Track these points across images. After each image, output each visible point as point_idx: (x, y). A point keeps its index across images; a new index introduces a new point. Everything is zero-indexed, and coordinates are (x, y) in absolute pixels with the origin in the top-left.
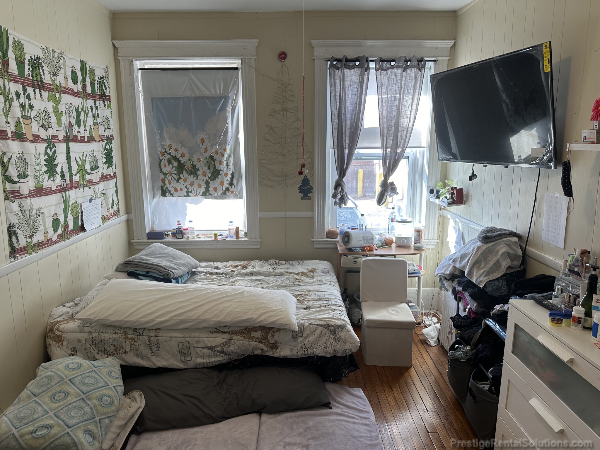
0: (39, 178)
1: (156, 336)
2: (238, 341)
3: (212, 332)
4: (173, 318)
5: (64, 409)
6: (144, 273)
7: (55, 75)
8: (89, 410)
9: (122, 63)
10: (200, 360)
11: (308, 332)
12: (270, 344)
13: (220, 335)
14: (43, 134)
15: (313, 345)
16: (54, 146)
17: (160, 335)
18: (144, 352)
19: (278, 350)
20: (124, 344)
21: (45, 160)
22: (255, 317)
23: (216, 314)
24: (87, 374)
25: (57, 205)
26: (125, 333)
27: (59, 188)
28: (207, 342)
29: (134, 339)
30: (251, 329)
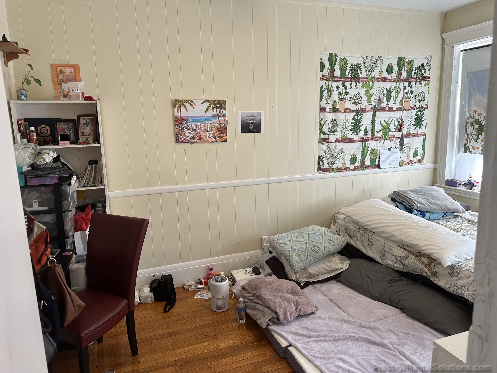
0: (345, 133)
1: (372, 236)
2: (412, 259)
3: (399, 247)
4: (379, 228)
5: (297, 242)
6: (400, 201)
7: (370, 72)
8: (305, 248)
9: (446, 50)
10: (389, 262)
11: (462, 275)
12: (432, 272)
13: (403, 250)
14: (354, 108)
15: (464, 288)
16: (362, 114)
17: (374, 236)
18: (365, 244)
19: (437, 280)
20: (357, 235)
21: (352, 123)
22: (421, 245)
23: (401, 234)
24: (317, 235)
25: (357, 149)
26: (360, 229)
27: (361, 139)
28: (394, 252)
29: (362, 234)
30: (423, 254)
